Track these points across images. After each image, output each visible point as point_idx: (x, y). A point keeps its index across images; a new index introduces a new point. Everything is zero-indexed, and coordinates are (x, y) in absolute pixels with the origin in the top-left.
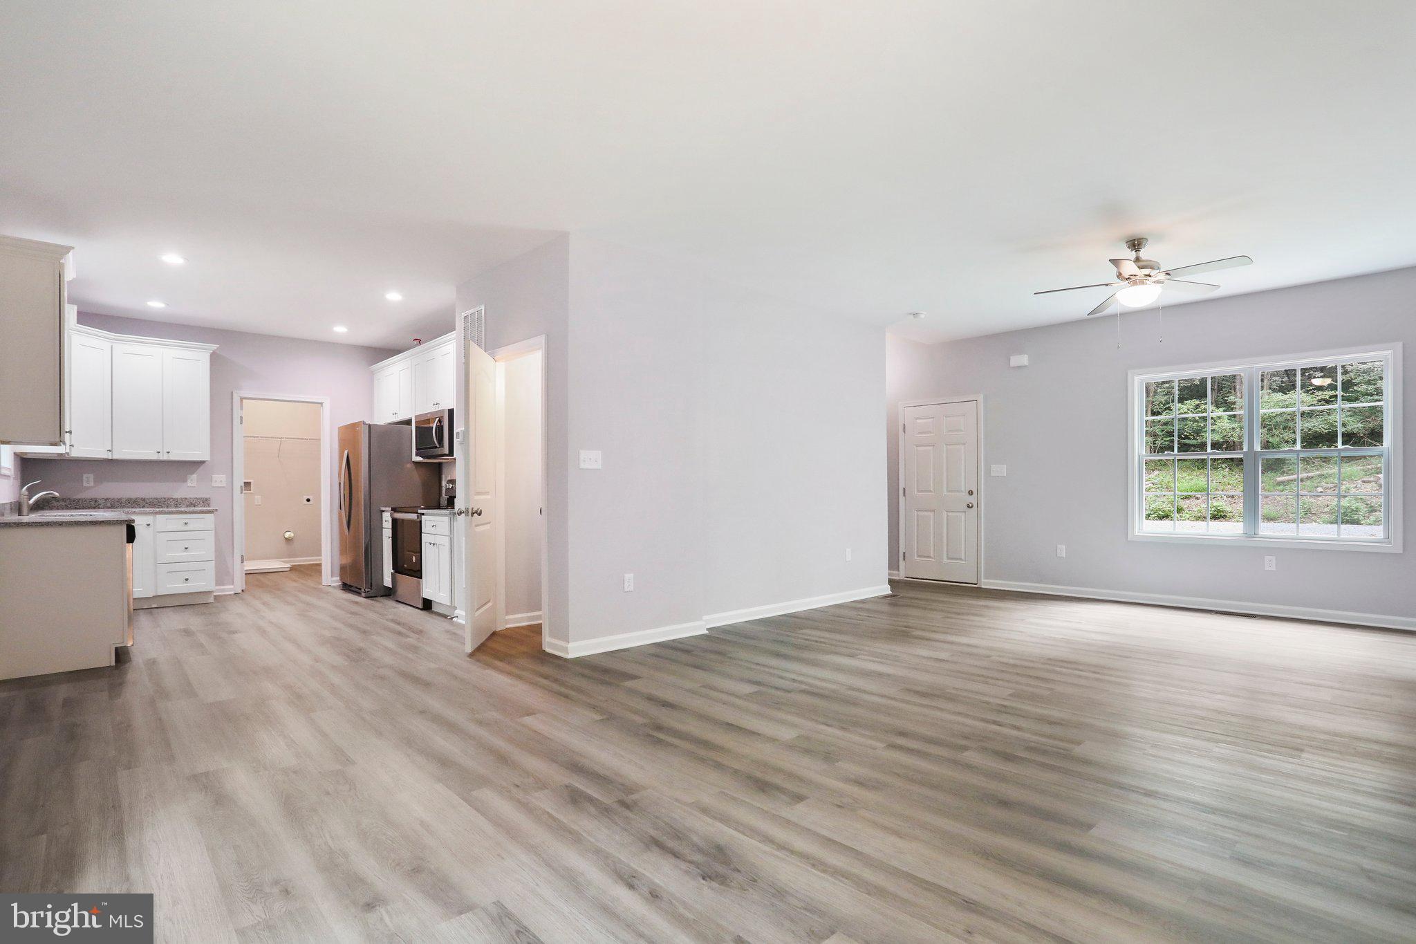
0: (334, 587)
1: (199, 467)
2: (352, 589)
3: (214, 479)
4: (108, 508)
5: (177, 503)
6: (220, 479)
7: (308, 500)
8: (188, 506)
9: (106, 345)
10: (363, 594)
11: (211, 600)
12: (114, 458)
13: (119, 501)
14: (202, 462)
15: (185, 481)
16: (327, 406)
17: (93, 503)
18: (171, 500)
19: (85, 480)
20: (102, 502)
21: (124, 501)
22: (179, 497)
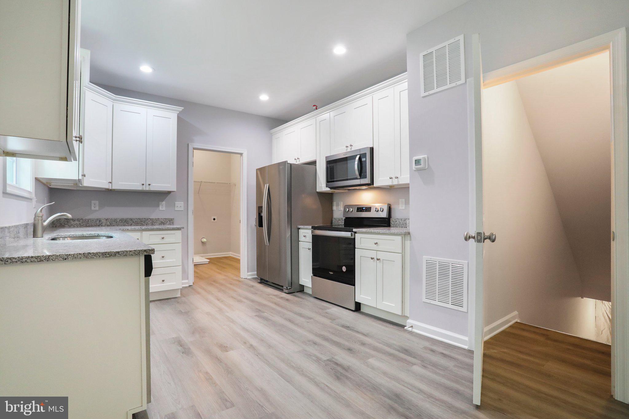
0: (249, 279)
1: (167, 196)
2: (268, 283)
3: (176, 205)
4: (108, 226)
5: (153, 222)
6: (180, 205)
7: (214, 219)
8: (160, 224)
9: (109, 103)
10: (285, 290)
11: (179, 295)
12: (113, 188)
13: (115, 220)
14: (169, 192)
15: (158, 206)
16: (245, 155)
17: (98, 222)
18: (149, 220)
19: (93, 205)
20: (104, 221)
21: (118, 220)
22: (154, 218)
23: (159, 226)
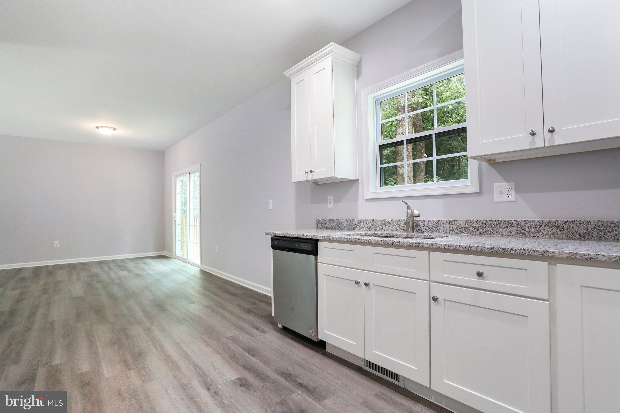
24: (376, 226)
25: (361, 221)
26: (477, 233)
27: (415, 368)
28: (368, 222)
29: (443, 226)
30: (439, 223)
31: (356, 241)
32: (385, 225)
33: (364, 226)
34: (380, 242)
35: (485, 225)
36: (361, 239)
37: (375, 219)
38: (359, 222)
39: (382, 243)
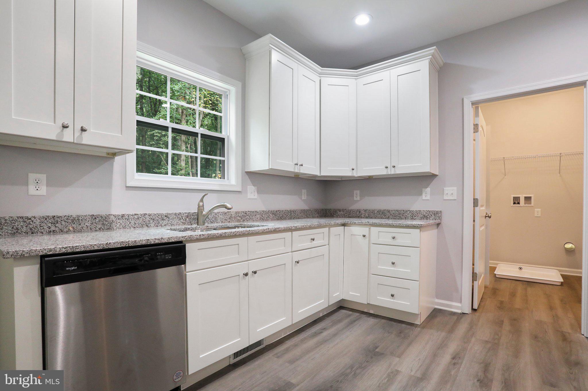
1: (432, 181)
3: (446, 192)
5: (414, 215)
6: (452, 192)
15: (420, 194)
17: (358, 213)
18: (408, 212)
19: (355, 195)
20: (363, 212)
21: (376, 212)
22: (414, 210)
23: (420, 221)
24: (149, 221)
25: (123, 216)
26: (242, 221)
27: (284, 318)
28: (136, 217)
29: (220, 217)
30: (218, 215)
31: (244, 233)
32: (163, 220)
33: (128, 223)
34: (266, 231)
35: (245, 215)
36: (249, 230)
37: (147, 213)
38: (120, 217)
39: (267, 231)
